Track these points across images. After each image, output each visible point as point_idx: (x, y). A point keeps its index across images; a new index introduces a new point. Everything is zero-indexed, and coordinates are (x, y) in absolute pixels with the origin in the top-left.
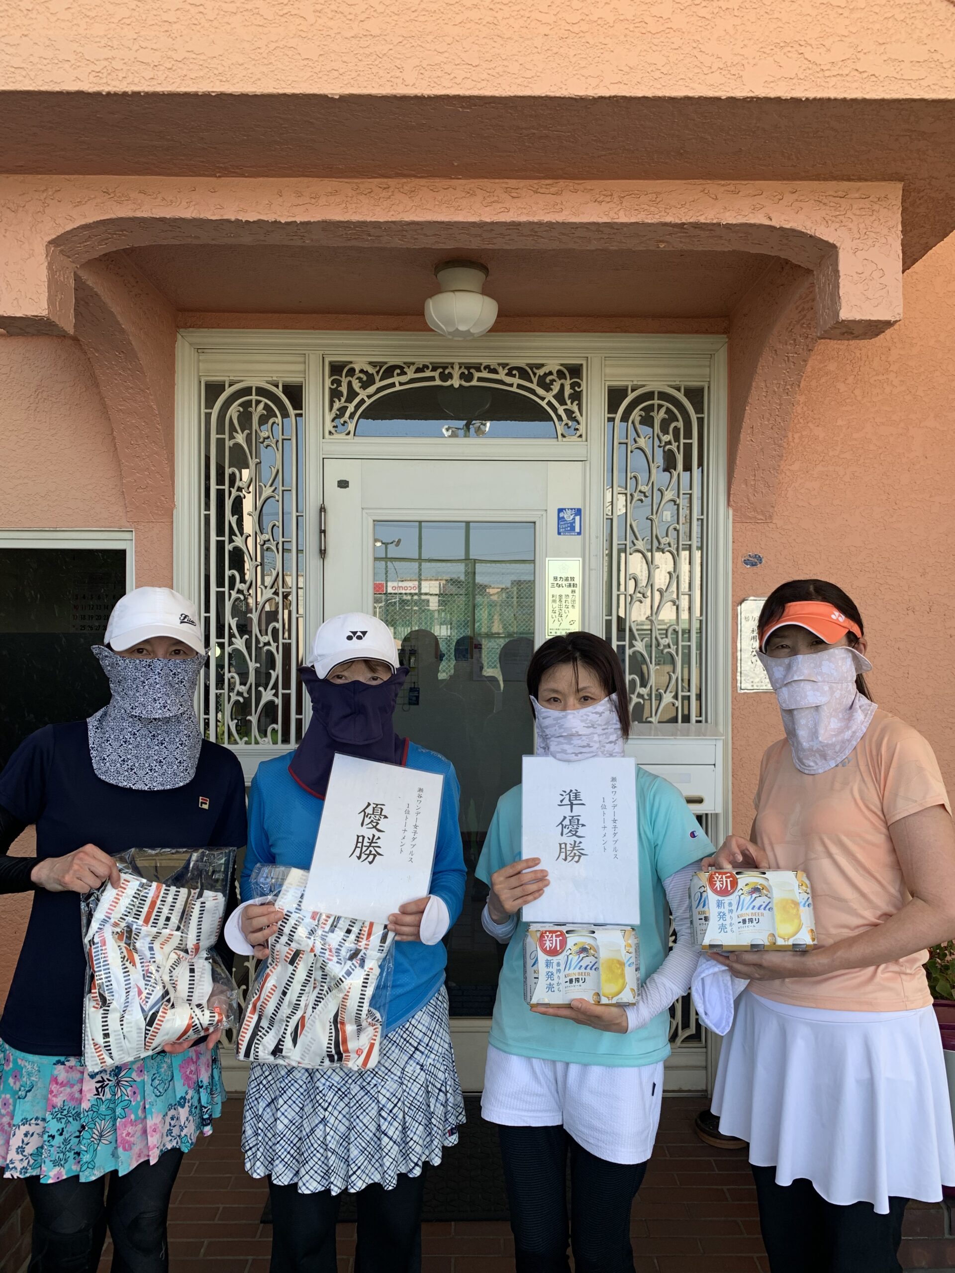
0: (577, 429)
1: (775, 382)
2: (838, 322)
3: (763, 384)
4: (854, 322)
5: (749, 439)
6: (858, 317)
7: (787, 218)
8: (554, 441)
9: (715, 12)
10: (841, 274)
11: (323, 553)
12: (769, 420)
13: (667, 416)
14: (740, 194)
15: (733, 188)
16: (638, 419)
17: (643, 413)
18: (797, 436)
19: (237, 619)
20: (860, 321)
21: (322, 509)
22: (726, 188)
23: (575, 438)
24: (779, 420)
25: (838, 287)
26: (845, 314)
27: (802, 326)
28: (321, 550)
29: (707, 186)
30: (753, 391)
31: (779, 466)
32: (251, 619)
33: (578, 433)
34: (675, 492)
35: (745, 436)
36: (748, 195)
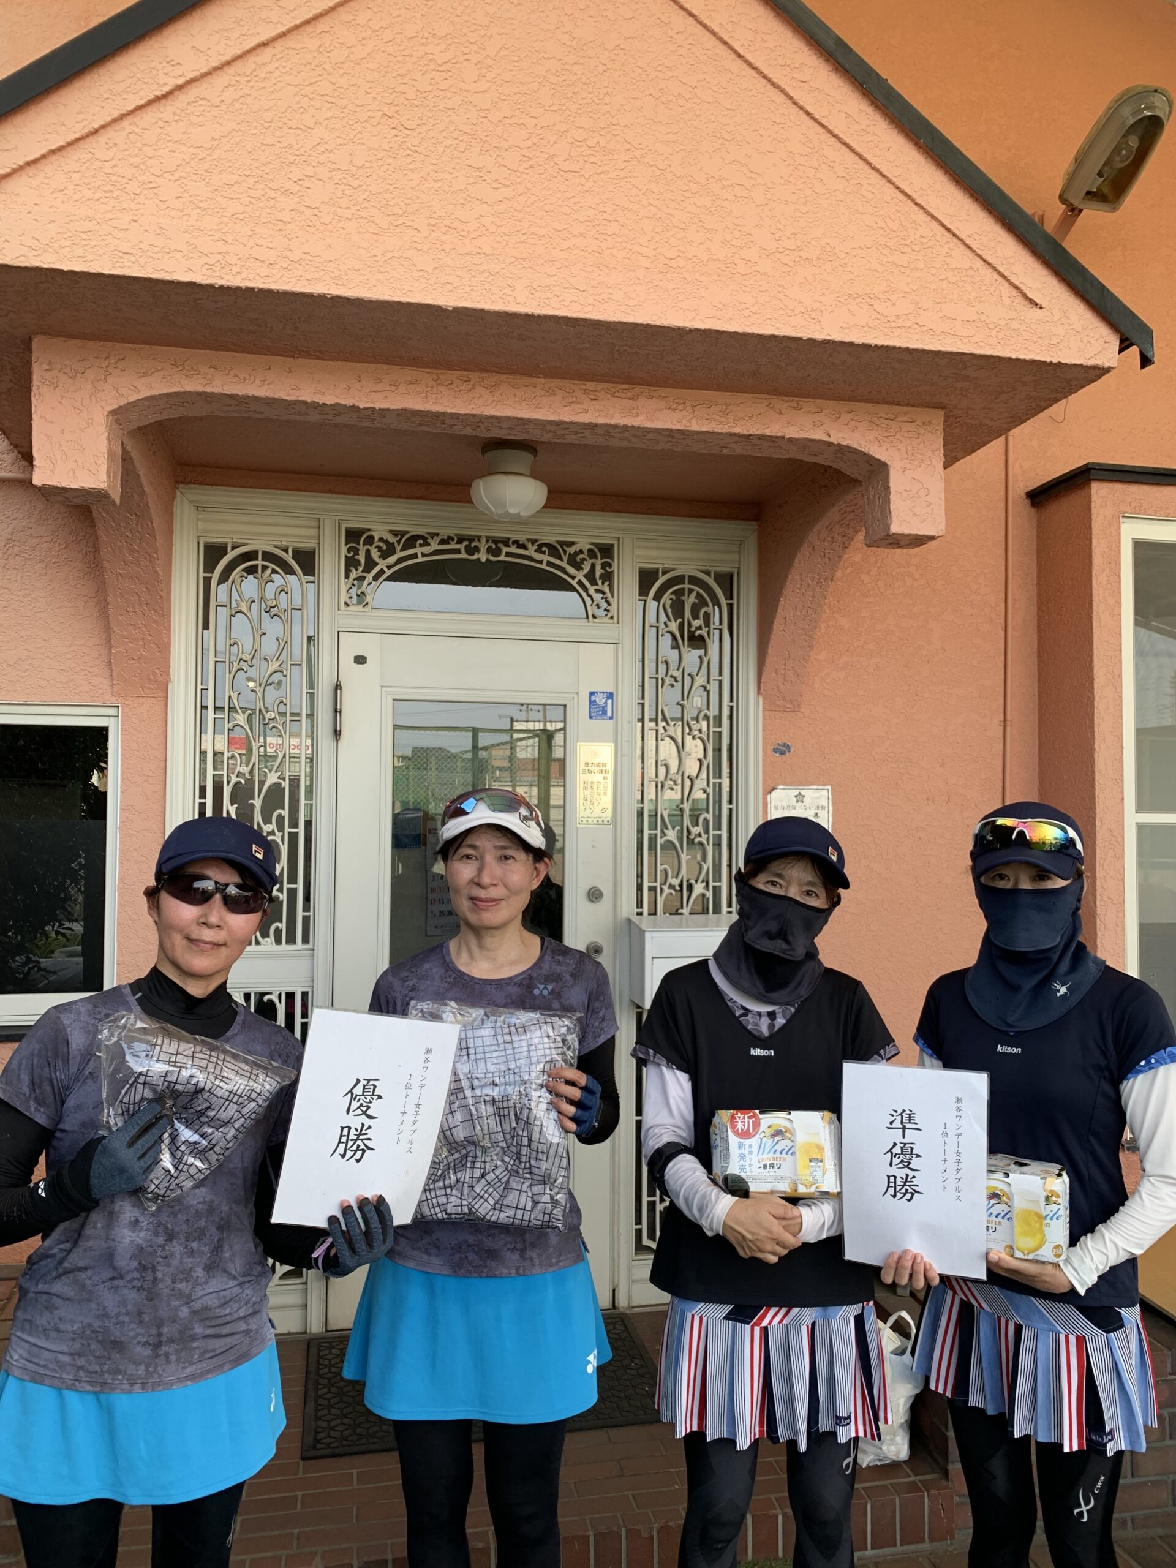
0: (608, 611)
1: (810, 575)
2: (888, 535)
3: (798, 577)
4: (903, 535)
5: (781, 629)
6: (907, 532)
7: (844, 436)
8: (584, 622)
9: (797, 260)
10: (892, 490)
11: (337, 734)
12: (801, 611)
13: (697, 601)
14: (802, 410)
15: (795, 405)
16: (669, 603)
17: (674, 597)
18: (823, 625)
19: (236, 806)
20: (909, 535)
21: (338, 687)
22: (788, 404)
23: (606, 619)
24: (811, 611)
25: (889, 502)
26: (895, 528)
27: (841, 526)
28: (336, 731)
29: (771, 401)
30: (789, 584)
31: (809, 656)
32: (253, 805)
33: (610, 615)
34: (705, 678)
35: (777, 626)
36: (809, 412)
